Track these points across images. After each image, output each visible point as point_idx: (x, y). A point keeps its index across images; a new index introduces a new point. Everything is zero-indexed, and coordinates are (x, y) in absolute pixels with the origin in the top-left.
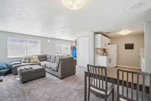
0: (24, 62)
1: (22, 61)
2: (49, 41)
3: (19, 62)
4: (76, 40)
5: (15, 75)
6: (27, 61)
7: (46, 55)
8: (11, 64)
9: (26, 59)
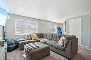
0: (27, 39)
1: (26, 38)
2: (43, 23)
3: (23, 39)
4: (65, 22)
5: (21, 50)
6: (29, 38)
7: (42, 33)
8: (18, 40)
9: (28, 36)
